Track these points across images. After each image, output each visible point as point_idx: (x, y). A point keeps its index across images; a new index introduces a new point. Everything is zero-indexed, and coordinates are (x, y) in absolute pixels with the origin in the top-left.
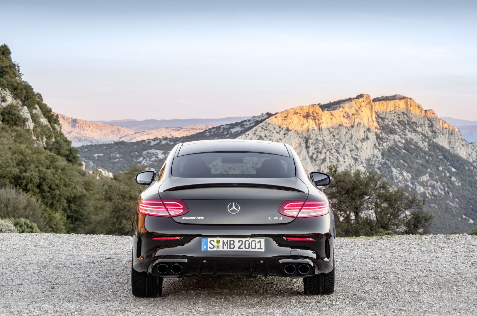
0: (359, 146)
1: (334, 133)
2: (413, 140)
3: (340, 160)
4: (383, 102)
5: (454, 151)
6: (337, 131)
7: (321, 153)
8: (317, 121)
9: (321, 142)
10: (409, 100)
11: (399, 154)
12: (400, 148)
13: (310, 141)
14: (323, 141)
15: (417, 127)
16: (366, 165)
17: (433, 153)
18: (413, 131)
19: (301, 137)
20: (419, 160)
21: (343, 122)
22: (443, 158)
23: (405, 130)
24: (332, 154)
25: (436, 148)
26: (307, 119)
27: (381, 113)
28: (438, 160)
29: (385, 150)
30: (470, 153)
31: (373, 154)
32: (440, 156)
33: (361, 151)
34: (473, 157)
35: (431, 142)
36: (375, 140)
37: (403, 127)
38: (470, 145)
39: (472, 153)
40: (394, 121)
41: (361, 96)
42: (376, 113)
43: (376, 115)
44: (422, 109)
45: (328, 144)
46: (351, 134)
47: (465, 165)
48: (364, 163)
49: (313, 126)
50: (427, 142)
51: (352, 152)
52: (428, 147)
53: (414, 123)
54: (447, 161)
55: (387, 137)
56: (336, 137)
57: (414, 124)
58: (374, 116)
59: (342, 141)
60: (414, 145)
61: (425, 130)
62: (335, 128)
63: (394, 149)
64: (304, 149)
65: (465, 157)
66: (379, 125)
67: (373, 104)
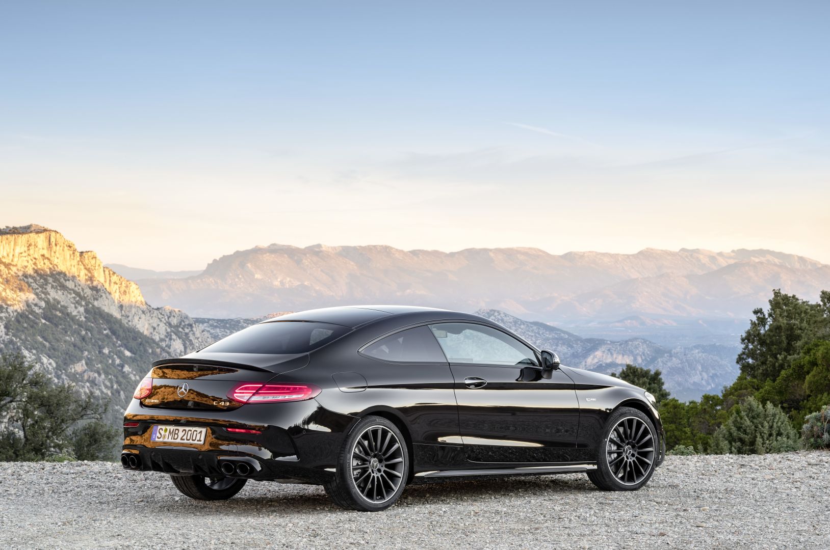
2: (59, 302)
4: (9, 236)
5: (129, 321)
10: (53, 234)
11: (35, 325)
12: (37, 317)
15: (66, 280)
17: (93, 325)
18: (60, 287)
20: (69, 336)
22: (110, 334)
23: (46, 285)
25: (98, 317)
27: (5, 255)
28: (101, 337)
29: (11, 319)
30: (155, 325)
32: (105, 330)
34: (161, 332)
35: (91, 306)
37: (42, 280)
38: (156, 311)
39: (158, 325)
40: (27, 269)
44: (75, 250)
47: (147, 345)
50: (84, 306)
52: (85, 314)
53: (60, 273)
54: (117, 339)
55: (15, 296)
57: (62, 275)
60: (61, 311)
61: (79, 285)
63: (27, 317)
65: (146, 333)
66: (1, 276)
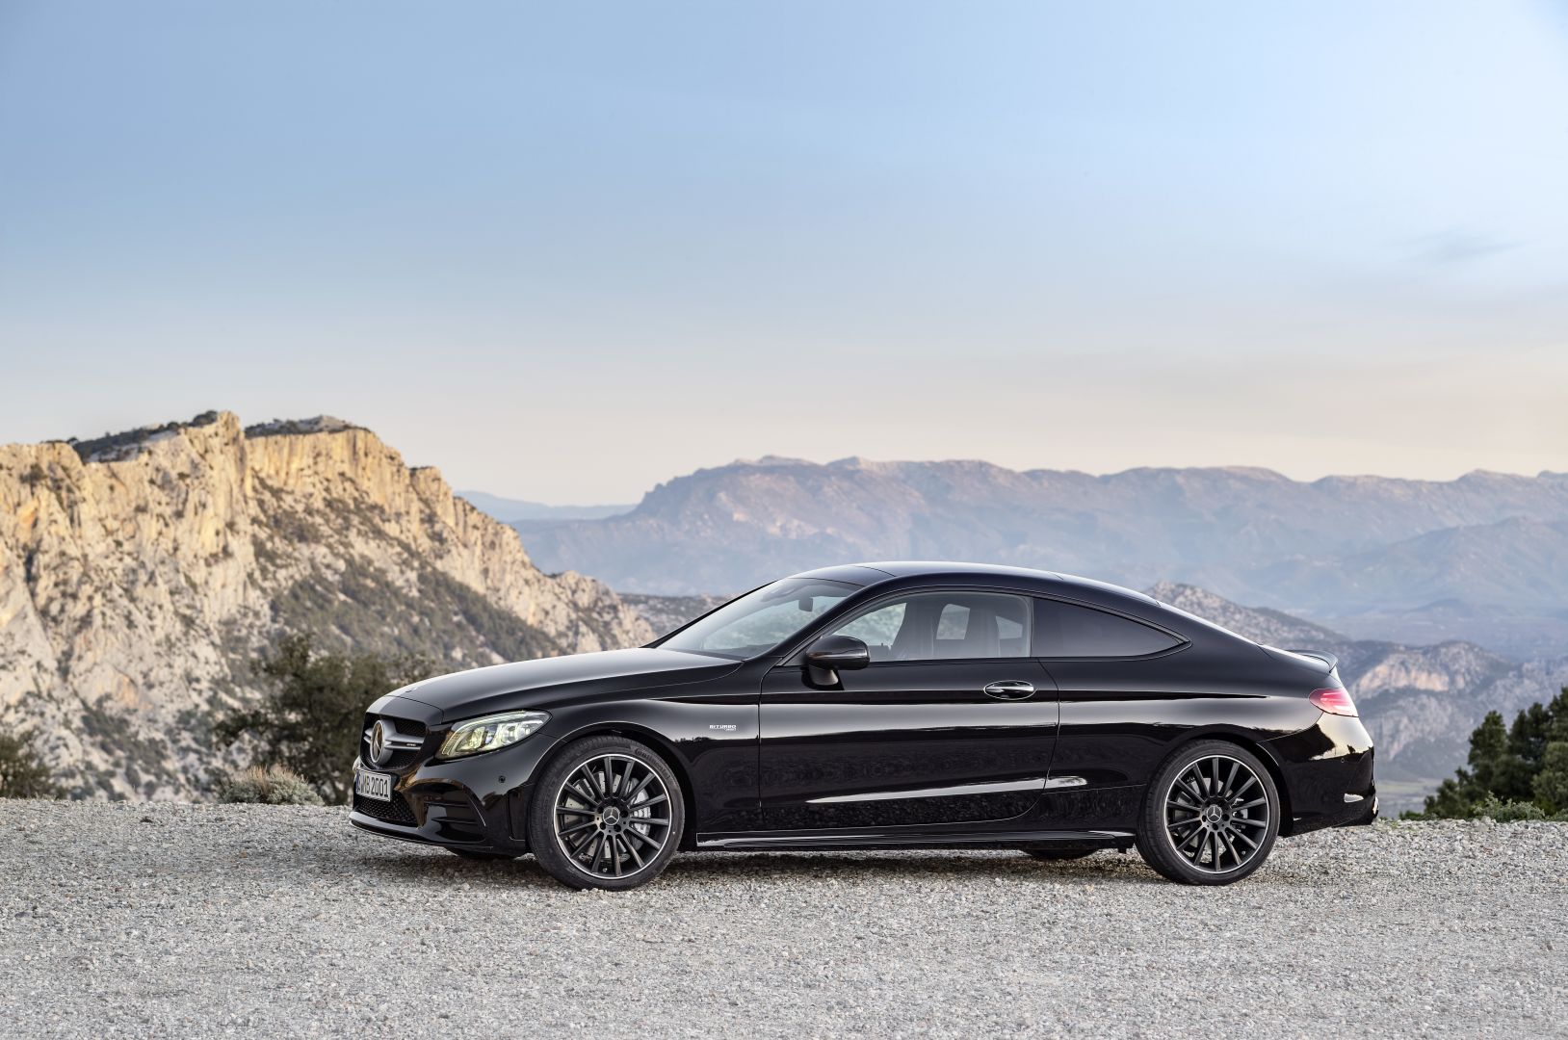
0: (199, 575)
1: (120, 533)
2: (370, 562)
3: (136, 623)
4: (279, 437)
5: (500, 599)
6: (130, 528)
7: (74, 597)
8: (64, 494)
9: (76, 564)
10: (361, 434)
11: (327, 605)
12: (331, 589)
13: (42, 559)
14: (82, 560)
15: (384, 521)
16: (221, 638)
17: (432, 605)
18: (373, 532)
19: (10, 544)
20: (389, 625)
21: (150, 498)
22: (464, 622)
23: (347, 529)
24: (111, 601)
25: (442, 590)
26: (33, 486)
27: (272, 472)
28: (450, 627)
29: (282, 593)
30: (548, 607)
31: (242, 604)
32: (456, 614)
33: (206, 595)
34: (559, 620)
35: (429, 569)
36: (252, 558)
37: (340, 521)
38: (549, 581)
39: (554, 607)
40: (312, 500)
41: (208, 418)
42: (256, 475)
43: (256, 482)
44: (401, 465)
45: (98, 570)
46: (175, 540)
47: (534, 643)
48: (216, 633)
49: (51, 510)
50: (417, 569)
51: (177, 597)
52: (418, 584)
53: (373, 507)
54: (478, 631)
55: (290, 549)
56: (127, 547)
57: (377, 512)
58: (249, 482)
59: (147, 561)
60: (375, 579)
61: (409, 531)
62: (124, 520)
63: (312, 588)
64: (21, 588)
65: (531, 621)
66: (264, 512)
67: (247, 443)
